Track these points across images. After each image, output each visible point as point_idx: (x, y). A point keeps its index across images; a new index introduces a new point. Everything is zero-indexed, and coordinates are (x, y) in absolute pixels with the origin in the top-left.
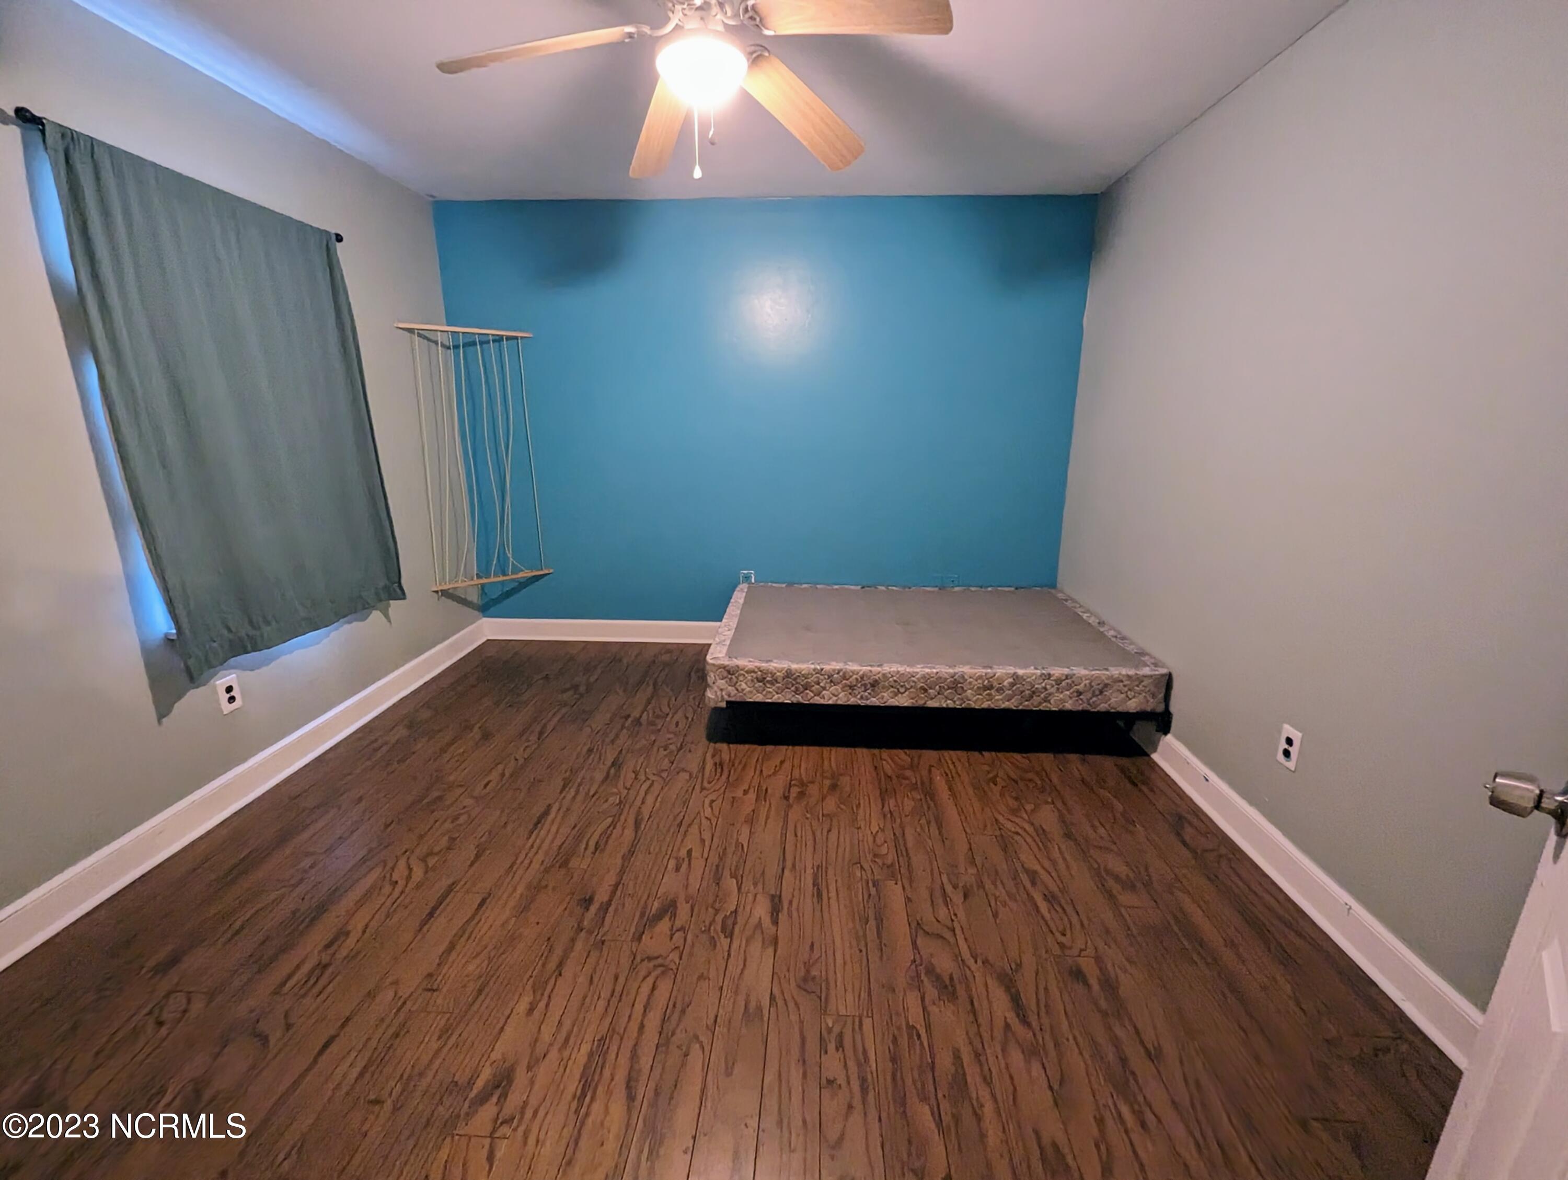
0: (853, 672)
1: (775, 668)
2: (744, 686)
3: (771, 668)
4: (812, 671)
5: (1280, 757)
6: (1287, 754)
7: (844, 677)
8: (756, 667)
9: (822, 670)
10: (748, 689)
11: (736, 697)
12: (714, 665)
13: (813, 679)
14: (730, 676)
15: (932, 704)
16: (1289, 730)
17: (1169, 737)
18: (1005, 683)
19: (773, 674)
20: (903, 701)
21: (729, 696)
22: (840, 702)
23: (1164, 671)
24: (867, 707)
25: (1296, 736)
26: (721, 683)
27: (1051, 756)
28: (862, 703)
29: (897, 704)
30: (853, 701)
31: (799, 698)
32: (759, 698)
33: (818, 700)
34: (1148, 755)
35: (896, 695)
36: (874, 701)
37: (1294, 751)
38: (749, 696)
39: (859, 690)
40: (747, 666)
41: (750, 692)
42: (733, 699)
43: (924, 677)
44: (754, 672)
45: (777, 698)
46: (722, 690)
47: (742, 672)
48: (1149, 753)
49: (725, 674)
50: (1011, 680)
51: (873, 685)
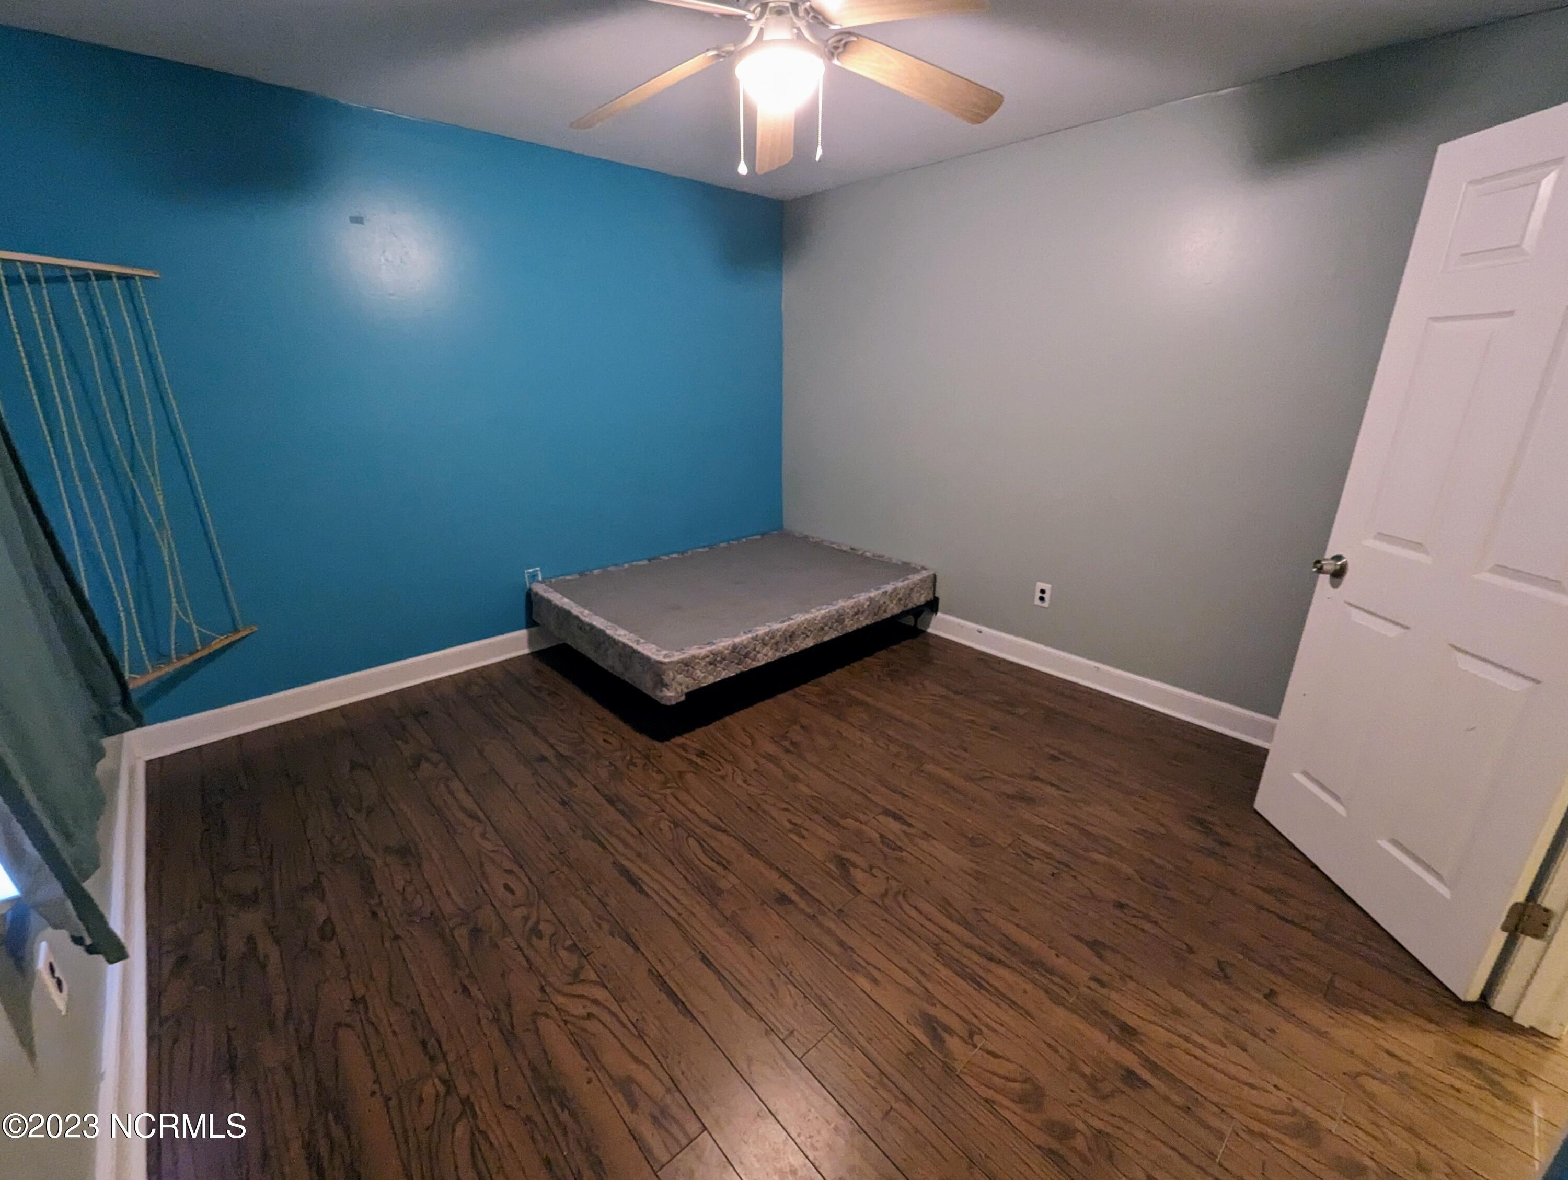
0: (778, 630)
1: (724, 647)
2: (699, 672)
3: (720, 648)
4: (750, 640)
5: (1037, 602)
6: (1042, 599)
7: (772, 638)
8: (708, 651)
9: (757, 636)
10: (703, 675)
11: (693, 686)
12: (670, 663)
13: (752, 646)
14: (686, 668)
15: (826, 639)
16: (1041, 585)
17: (939, 614)
18: (866, 606)
19: (722, 653)
20: (810, 643)
21: (687, 688)
22: (770, 660)
23: (932, 573)
24: (788, 657)
25: (1047, 587)
26: (680, 677)
27: (885, 651)
28: (784, 655)
29: (806, 647)
30: (779, 655)
31: (742, 668)
32: (711, 680)
33: (756, 664)
34: (924, 632)
35: (804, 639)
36: (791, 650)
37: (1046, 596)
38: (703, 681)
39: (782, 646)
40: (700, 654)
41: (705, 677)
42: (691, 689)
43: (822, 618)
44: (708, 657)
45: (724, 675)
46: (681, 684)
47: (697, 660)
48: (923, 629)
49: (683, 667)
50: (868, 603)
51: (791, 636)
